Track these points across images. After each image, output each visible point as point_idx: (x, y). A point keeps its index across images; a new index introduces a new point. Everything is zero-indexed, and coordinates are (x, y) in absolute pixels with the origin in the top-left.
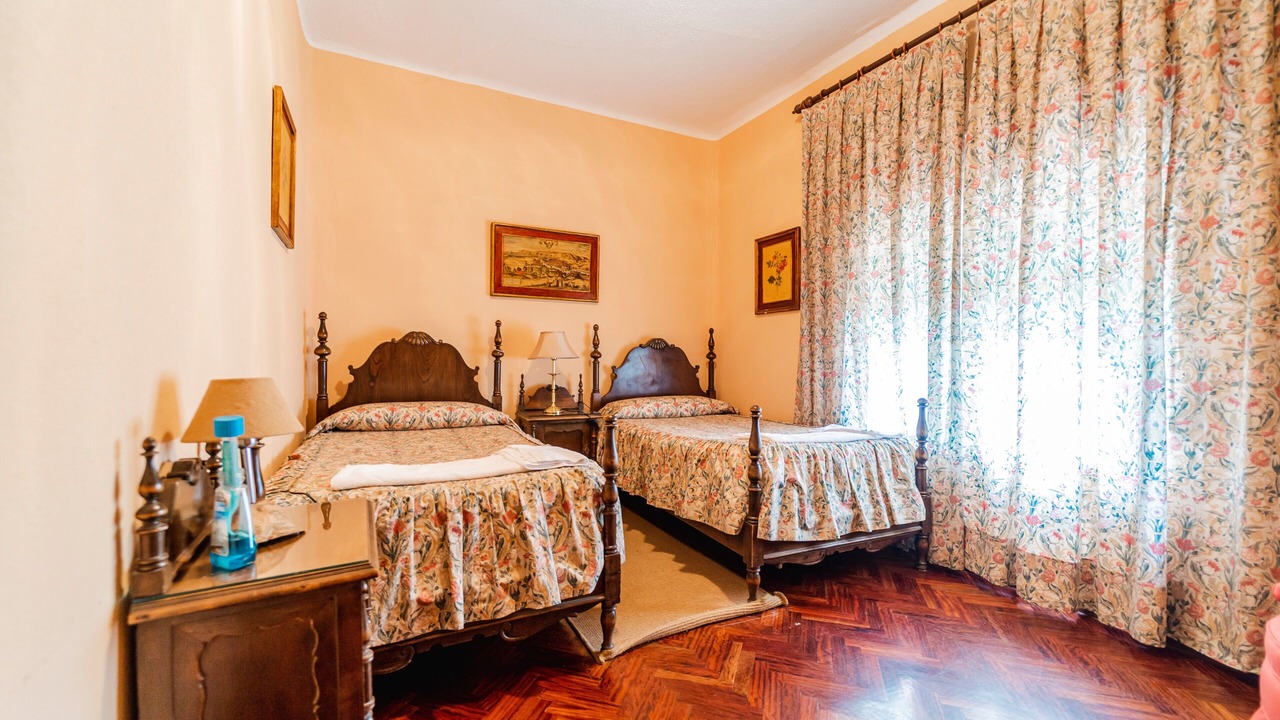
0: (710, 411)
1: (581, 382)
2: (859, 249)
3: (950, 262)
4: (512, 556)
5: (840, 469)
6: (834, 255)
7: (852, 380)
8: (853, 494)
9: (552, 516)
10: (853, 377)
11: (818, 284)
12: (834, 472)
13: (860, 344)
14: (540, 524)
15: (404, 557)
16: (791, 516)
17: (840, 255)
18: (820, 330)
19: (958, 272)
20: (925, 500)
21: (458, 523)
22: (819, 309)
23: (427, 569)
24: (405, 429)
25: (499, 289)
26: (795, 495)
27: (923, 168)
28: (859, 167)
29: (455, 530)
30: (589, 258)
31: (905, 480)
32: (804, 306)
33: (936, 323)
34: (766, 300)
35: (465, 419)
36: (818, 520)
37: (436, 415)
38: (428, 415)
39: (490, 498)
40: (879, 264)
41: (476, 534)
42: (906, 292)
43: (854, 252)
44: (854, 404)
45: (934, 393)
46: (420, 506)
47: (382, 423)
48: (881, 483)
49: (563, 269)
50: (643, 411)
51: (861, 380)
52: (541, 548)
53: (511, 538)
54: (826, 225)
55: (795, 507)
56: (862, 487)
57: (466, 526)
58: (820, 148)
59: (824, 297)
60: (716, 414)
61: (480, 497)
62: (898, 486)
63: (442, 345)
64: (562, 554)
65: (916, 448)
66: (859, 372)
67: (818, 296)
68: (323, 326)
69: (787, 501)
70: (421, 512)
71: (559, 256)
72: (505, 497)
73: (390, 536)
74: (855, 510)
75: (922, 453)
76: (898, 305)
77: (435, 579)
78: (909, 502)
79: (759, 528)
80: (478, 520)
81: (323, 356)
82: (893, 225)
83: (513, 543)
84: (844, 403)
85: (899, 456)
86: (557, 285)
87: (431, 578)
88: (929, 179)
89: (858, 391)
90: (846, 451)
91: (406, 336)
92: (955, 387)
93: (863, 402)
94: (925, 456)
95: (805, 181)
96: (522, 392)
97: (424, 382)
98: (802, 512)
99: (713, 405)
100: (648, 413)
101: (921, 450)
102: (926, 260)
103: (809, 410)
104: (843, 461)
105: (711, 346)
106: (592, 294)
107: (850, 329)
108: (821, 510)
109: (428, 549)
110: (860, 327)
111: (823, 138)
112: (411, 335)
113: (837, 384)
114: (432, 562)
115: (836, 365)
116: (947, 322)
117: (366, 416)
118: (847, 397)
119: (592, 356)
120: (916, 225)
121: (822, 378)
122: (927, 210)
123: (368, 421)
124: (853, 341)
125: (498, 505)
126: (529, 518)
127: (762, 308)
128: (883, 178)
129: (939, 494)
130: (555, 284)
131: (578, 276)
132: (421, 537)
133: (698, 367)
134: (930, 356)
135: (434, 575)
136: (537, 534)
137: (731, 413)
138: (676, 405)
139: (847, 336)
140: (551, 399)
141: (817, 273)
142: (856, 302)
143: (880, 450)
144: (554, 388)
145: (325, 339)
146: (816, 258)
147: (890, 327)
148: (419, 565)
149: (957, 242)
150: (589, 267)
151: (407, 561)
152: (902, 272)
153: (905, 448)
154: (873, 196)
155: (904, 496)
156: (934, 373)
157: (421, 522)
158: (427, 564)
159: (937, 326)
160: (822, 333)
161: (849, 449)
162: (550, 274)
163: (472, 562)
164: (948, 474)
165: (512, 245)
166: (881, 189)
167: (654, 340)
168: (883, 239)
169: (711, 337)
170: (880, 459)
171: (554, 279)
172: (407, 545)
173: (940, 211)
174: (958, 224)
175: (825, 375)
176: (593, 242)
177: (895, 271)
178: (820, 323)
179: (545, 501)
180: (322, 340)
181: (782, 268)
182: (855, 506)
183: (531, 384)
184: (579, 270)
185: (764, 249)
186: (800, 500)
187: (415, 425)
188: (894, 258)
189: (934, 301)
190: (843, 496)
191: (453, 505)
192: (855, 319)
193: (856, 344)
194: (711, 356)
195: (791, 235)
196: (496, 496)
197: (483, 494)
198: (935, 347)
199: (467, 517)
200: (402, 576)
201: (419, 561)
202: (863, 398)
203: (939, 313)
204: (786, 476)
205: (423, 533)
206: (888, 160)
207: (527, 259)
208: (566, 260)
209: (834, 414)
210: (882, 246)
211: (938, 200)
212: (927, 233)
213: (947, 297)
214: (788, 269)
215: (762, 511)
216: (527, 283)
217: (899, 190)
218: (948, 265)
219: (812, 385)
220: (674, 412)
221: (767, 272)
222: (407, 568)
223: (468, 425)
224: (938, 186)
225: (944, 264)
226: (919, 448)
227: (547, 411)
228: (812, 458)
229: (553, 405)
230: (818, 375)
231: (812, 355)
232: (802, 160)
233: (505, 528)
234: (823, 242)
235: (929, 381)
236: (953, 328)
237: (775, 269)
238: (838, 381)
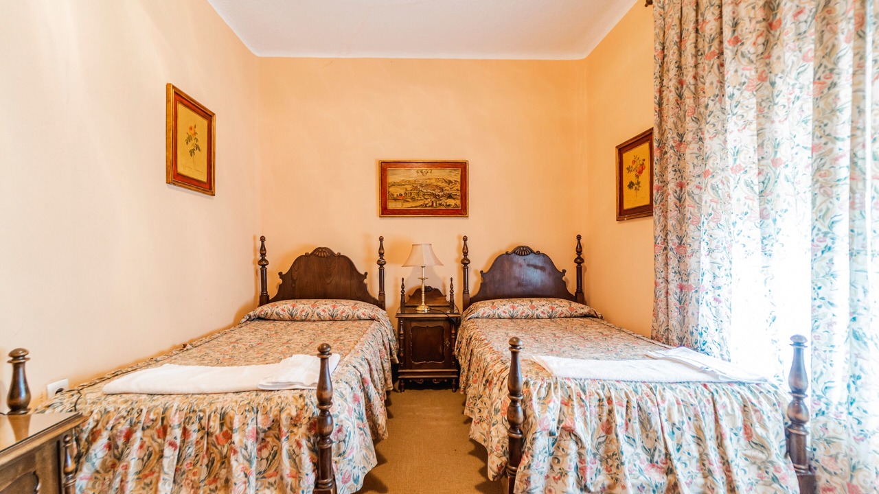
0: (569, 315)
1: (452, 285)
2: (717, 141)
3: (848, 141)
4: (221, 476)
5: (649, 421)
6: (688, 151)
7: (709, 297)
8: (668, 455)
9: (268, 439)
10: (710, 295)
11: (672, 186)
12: (642, 423)
13: (718, 256)
14: (246, 448)
15: (124, 464)
16: (563, 474)
17: (696, 151)
18: (674, 238)
19: (860, 154)
20: (801, 478)
21: (175, 438)
22: (673, 214)
23: (146, 476)
24: (302, 321)
25: (385, 211)
26: (572, 448)
27: (802, 17)
28: (716, 43)
29: (172, 444)
30: (459, 180)
31: (762, 446)
32: (657, 211)
33: (824, 229)
34: (626, 206)
35: (344, 315)
36: (607, 482)
37: (323, 311)
38: (318, 311)
39: (210, 416)
40: (742, 156)
41: (191, 451)
42: (782, 189)
43: (711, 145)
44: (712, 327)
45: (821, 330)
46: (148, 418)
47: (287, 316)
48: (720, 445)
49: (437, 192)
50: (498, 312)
51: (721, 298)
52: (242, 474)
53: (222, 458)
54: (680, 119)
55: (571, 461)
56: (685, 448)
57: (183, 442)
58: (673, 35)
59: (680, 200)
60: (575, 317)
61: (202, 415)
62: (750, 452)
63: (339, 256)
64: (272, 480)
65: (789, 402)
66: (719, 288)
67: (672, 200)
68: (263, 245)
69: (560, 453)
70: (149, 424)
71: (433, 181)
72: (223, 417)
73: (120, 442)
74: (670, 477)
75: (798, 411)
76: (768, 206)
77: (151, 486)
78: (768, 478)
79: (517, 482)
80: (194, 436)
81: (263, 266)
82: (759, 104)
83: (223, 463)
84: (702, 323)
85: (756, 411)
86: (432, 205)
87: (148, 485)
88: (813, 30)
89: (717, 311)
90: (662, 397)
91: (315, 251)
92: (855, 326)
93: (725, 325)
94: (802, 416)
95: (657, 75)
96: (403, 292)
97: (328, 284)
98: (581, 470)
99: (572, 309)
100: (503, 315)
101: (797, 405)
102: (808, 142)
103: (665, 325)
104: (655, 410)
105: (579, 251)
106: (462, 211)
107: (706, 238)
108: (614, 470)
109: (149, 458)
110: (719, 234)
111: (676, 21)
112: (318, 250)
113: (694, 300)
114: (151, 470)
115: (692, 278)
116: (842, 229)
117: (276, 310)
118: (704, 316)
119: (462, 263)
120: (792, 97)
121: (678, 291)
122: (809, 75)
123: (276, 313)
124: (710, 251)
125: (215, 425)
126: (236, 442)
127: (624, 214)
128: (748, 47)
129: (830, 473)
130: (430, 204)
131: (450, 196)
132: (145, 447)
133: (564, 271)
134: (815, 275)
135: (151, 483)
136: (241, 459)
137: (593, 317)
138: (532, 307)
139: (703, 244)
140: (421, 299)
141: (670, 175)
142: (713, 204)
143: (722, 400)
144: (423, 290)
145: (265, 254)
146: (671, 158)
147: (757, 234)
148: (140, 472)
149: (859, 110)
150: (459, 188)
151: (126, 468)
152: (775, 163)
153: (769, 400)
154: (732, 72)
155: (759, 468)
156: (820, 300)
157: (148, 432)
158: (147, 472)
159: (825, 234)
160: (676, 241)
161: (669, 395)
162: (426, 197)
163: (184, 476)
164: (844, 449)
165: (395, 176)
166: (744, 62)
167: (519, 247)
168: (747, 124)
169: (579, 243)
170: (721, 412)
171: (429, 200)
172: (129, 454)
173: (832, 70)
174: (861, 82)
175: (681, 288)
176: (462, 167)
177: (763, 162)
178: (675, 230)
179: (259, 425)
180: (263, 255)
181: (640, 172)
182: (670, 471)
183: (411, 285)
184: (450, 192)
185: (624, 155)
186: (580, 455)
187: (309, 317)
188: (761, 146)
189: (820, 199)
190: (653, 456)
191: (175, 419)
192: (712, 224)
193: (714, 255)
194: (579, 261)
195: (646, 137)
196: (215, 416)
197: (204, 411)
198: (824, 263)
199: (185, 432)
200: (122, 481)
201: (140, 468)
202: (725, 319)
203: (830, 214)
204: (560, 422)
205: (147, 444)
206: (754, 22)
207: (406, 186)
208: (439, 184)
209: (692, 333)
210: (747, 132)
211: (827, 55)
212: (809, 106)
213: (843, 191)
214: (646, 172)
215: (522, 461)
216: (407, 206)
217: (769, 57)
218: (844, 146)
219: (667, 297)
220: (530, 313)
221: (628, 177)
222: (126, 474)
223: (347, 319)
224: (827, 36)
225: (839, 144)
226: (793, 404)
227: (418, 309)
228: (605, 402)
229: (423, 304)
230: (673, 287)
231: (667, 264)
232: (654, 53)
233: (217, 448)
234: (677, 139)
235: (813, 310)
236: (851, 237)
237: (634, 173)
238: (695, 296)
